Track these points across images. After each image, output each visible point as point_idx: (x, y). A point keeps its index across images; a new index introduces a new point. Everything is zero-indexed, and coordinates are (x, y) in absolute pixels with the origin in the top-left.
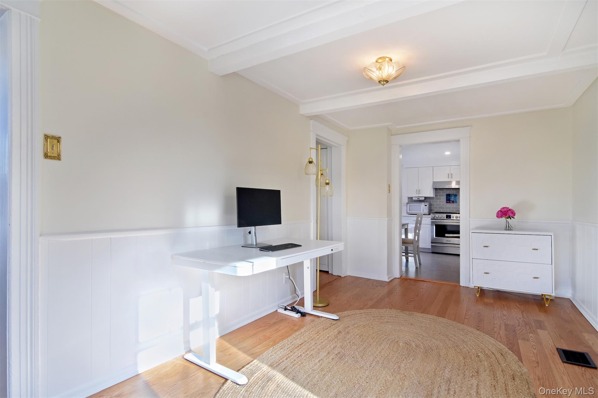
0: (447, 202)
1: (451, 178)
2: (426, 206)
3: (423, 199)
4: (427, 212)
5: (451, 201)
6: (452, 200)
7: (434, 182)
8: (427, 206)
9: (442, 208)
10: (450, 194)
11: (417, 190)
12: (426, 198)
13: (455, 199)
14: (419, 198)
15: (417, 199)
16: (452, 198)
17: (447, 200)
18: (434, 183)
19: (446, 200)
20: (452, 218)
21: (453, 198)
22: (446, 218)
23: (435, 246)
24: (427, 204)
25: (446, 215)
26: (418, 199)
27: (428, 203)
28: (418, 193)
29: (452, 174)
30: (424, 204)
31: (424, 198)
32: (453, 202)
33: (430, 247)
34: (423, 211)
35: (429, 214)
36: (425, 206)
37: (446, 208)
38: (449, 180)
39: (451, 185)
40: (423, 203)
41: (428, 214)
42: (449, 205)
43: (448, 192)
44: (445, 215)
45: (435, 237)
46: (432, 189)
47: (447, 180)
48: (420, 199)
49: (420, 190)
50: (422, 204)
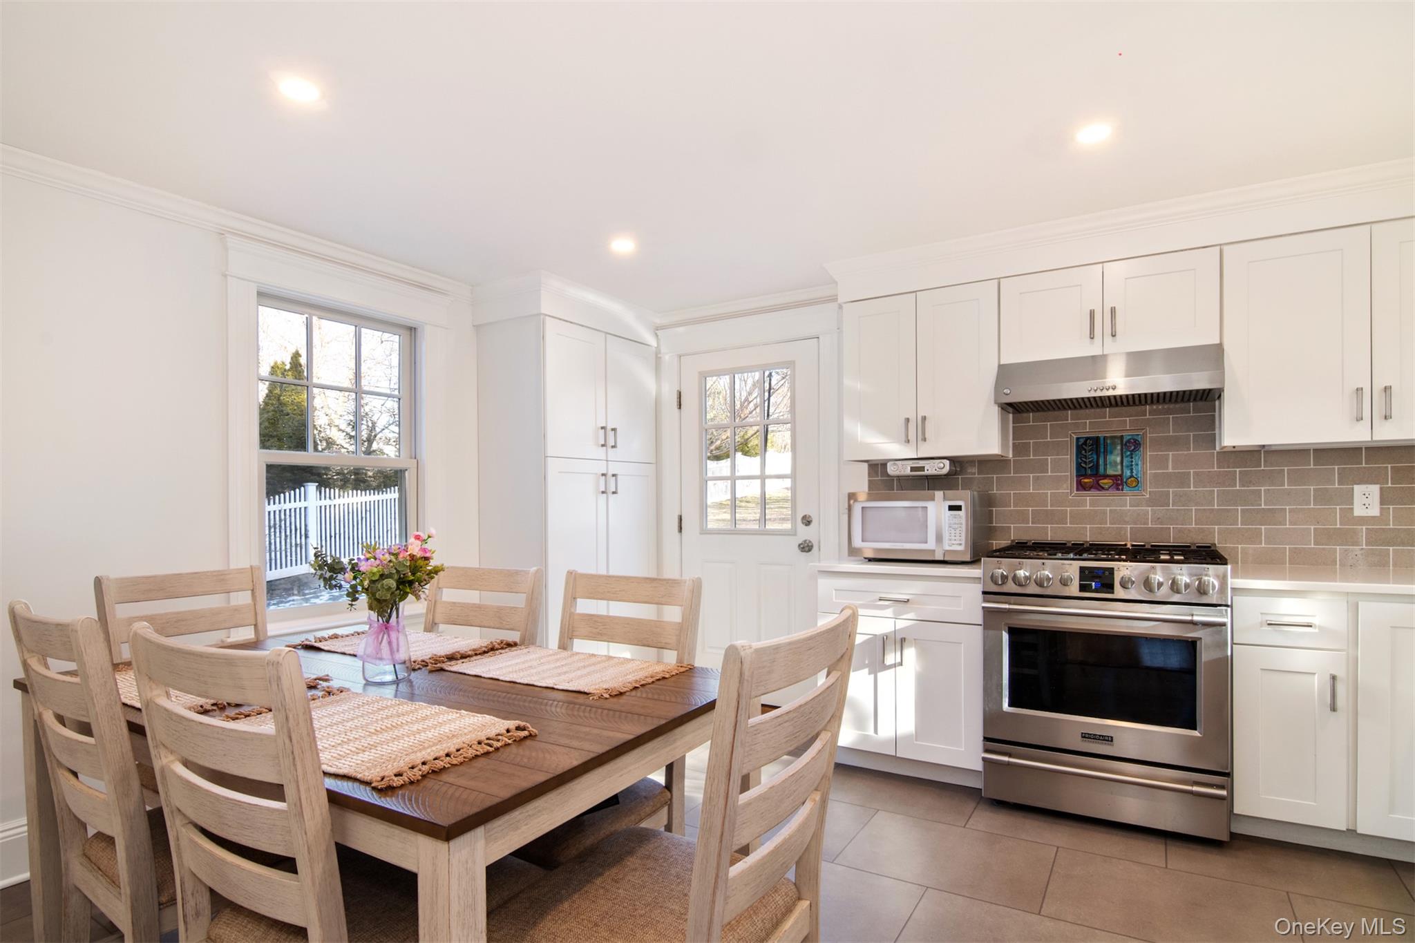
0: (1081, 486)
1: (1108, 338)
2: (958, 508)
3: (945, 467)
4: (961, 548)
5: (1106, 476)
6: (1110, 472)
7: (1001, 367)
8: (962, 513)
9: (1049, 517)
10: (1098, 438)
11: (908, 420)
12: (958, 463)
13: (1131, 468)
14: (921, 463)
15: (908, 472)
16: (1111, 458)
17: (1081, 472)
18: (1006, 373)
19: (1078, 476)
20: (1119, 593)
21: (1119, 459)
22: (1083, 588)
23: (1009, 764)
24: (964, 498)
25: (1082, 569)
26: (913, 469)
27: (967, 494)
28: (912, 436)
29: (1113, 311)
30: (945, 499)
31: (947, 462)
32: (1118, 482)
33: (979, 766)
34: (939, 538)
35: (974, 561)
36: (951, 508)
37: (1078, 518)
38: (1093, 350)
39: (1104, 377)
40: (939, 494)
41: (968, 558)
42: (1089, 501)
43: (1089, 425)
44: (1072, 568)
45: (1010, 705)
46: (995, 410)
47: (1085, 349)
48: (926, 473)
49: (924, 418)
50: (932, 499)
